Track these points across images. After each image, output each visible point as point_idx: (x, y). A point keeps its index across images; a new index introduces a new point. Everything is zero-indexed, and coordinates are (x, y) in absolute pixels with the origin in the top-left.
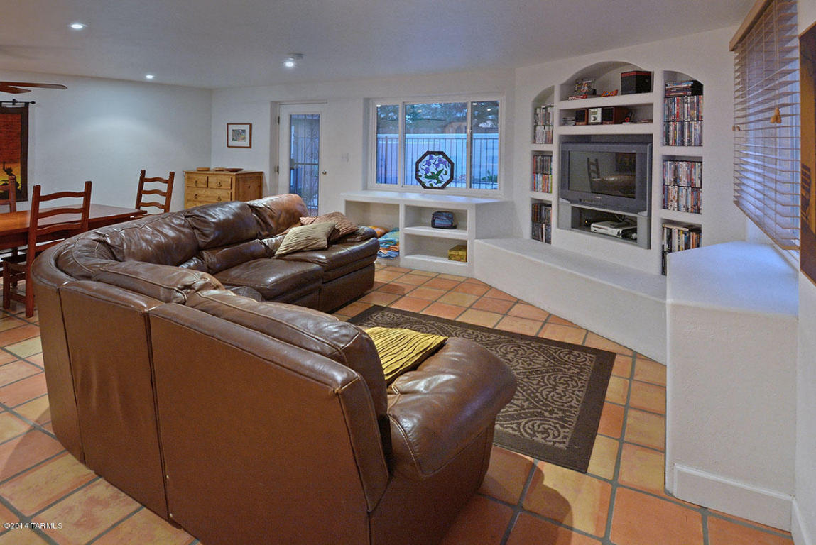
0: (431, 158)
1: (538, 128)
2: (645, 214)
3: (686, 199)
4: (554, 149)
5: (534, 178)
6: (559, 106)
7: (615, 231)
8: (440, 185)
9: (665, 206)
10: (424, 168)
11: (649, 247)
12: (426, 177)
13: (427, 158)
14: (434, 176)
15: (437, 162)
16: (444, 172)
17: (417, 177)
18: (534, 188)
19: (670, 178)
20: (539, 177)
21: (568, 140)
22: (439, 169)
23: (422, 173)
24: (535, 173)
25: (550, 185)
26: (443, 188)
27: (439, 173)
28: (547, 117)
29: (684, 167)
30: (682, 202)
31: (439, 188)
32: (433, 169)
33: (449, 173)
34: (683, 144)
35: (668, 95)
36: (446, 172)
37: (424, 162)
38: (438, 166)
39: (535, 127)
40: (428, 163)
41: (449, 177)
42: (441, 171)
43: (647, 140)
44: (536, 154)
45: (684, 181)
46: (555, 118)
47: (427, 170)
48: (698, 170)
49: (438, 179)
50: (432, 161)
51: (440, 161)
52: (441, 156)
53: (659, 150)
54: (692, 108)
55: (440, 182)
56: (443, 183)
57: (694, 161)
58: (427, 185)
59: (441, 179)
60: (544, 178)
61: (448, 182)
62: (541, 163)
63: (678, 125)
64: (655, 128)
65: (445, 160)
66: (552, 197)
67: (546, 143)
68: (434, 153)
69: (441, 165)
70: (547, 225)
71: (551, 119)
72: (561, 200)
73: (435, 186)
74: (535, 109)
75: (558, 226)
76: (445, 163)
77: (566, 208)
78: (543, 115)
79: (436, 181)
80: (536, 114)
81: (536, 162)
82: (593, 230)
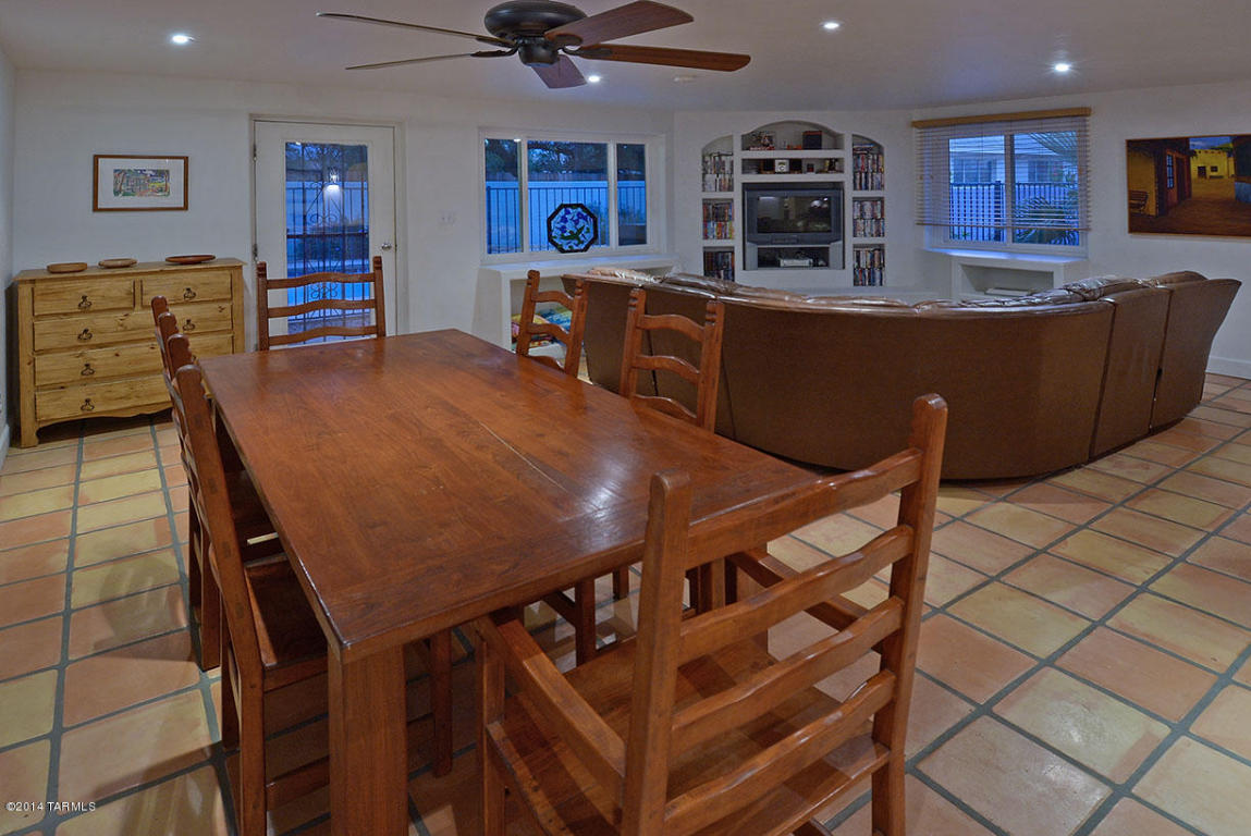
0: (568, 213)
1: (708, 176)
2: (841, 242)
3: (870, 226)
4: (736, 196)
5: (705, 226)
6: (739, 155)
7: (807, 262)
8: (582, 247)
9: (855, 236)
10: (559, 226)
11: (844, 268)
12: (563, 238)
13: (563, 212)
14: (574, 236)
15: (576, 218)
16: (585, 230)
17: (550, 239)
18: (706, 237)
19: (857, 214)
20: (712, 225)
21: (747, 187)
22: (579, 227)
23: (556, 233)
24: (706, 221)
25: (728, 231)
26: (586, 249)
27: (580, 230)
28: (719, 168)
29: (868, 205)
30: (868, 230)
31: (582, 251)
32: (570, 226)
33: (592, 231)
34: (867, 188)
35: (856, 154)
36: (588, 229)
37: (558, 218)
38: (577, 222)
39: (704, 175)
40: (564, 220)
41: (592, 236)
42: (582, 228)
43: (838, 186)
44: (706, 203)
45: (868, 215)
46: (738, 167)
47: (563, 229)
48: (879, 206)
49: (579, 239)
50: (569, 217)
51: (579, 214)
52: (580, 209)
53: (850, 193)
54: (873, 163)
55: (582, 242)
56: (586, 243)
57: (874, 201)
58: (566, 248)
59: (582, 238)
60: (719, 226)
61: (592, 241)
62: (715, 214)
63: (863, 175)
64: (846, 177)
65: (585, 214)
66: (736, 242)
67: (720, 190)
68: (571, 206)
69: (581, 221)
70: (726, 271)
71: (727, 168)
72: (747, 244)
73: (575, 248)
74: (704, 157)
75: (744, 269)
76: (585, 219)
77: (752, 251)
78: (714, 163)
79: (576, 242)
80: (704, 162)
81: (708, 210)
82: (782, 265)
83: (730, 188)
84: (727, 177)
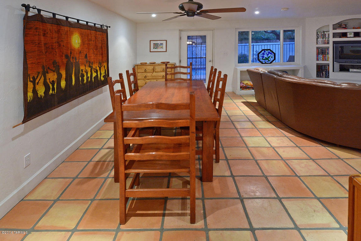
0: (265, 52)
1: (319, 39)
4: (331, 46)
5: (317, 56)
6: (331, 32)
8: (269, 62)
10: (262, 56)
12: (263, 59)
13: (263, 52)
14: (266, 59)
15: (268, 53)
16: (271, 57)
18: (318, 60)
20: (320, 56)
21: (334, 42)
22: (268, 56)
23: (260, 58)
25: (327, 58)
26: (271, 63)
27: (269, 57)
28: (324, 36)
31: (269, 63)
32: (265, 56)
33: (273, 57)
36: (272, 57)
37: (261, 53)
38: (268, 55)
39: (317, 39)
40: (263, 54)
41: (273, 59)
42: (270, 56)
44: (318, 48)
46: (331, 35)
49: (268, 60)
50: (265, 53)
51: (269, 52)
52: (269, 51)
55: (270, 61)
56: (271, 61)
58: (263, 62)
59: (270, 60)
60: (323, 56)
61: (273, 61)
62: (322, 52)
65: (271, 52)
66: (330, 62)
67: (324, 44)
68: (266, 50)
69: (270, 54)
70: (326, 72)
71: (327, 36)
72: (335, 63)
73: (267, 62)
74: (317, 33)
75: (333, 71)
76: (271, 54)
77: (337, 65)
78: (321, 35)
79: (267, 61)
80: (317, 34)
81: (319, 51)
82: (350, 71)
83: (328, 43)
84: (327, 39)
